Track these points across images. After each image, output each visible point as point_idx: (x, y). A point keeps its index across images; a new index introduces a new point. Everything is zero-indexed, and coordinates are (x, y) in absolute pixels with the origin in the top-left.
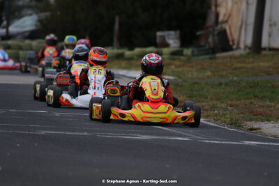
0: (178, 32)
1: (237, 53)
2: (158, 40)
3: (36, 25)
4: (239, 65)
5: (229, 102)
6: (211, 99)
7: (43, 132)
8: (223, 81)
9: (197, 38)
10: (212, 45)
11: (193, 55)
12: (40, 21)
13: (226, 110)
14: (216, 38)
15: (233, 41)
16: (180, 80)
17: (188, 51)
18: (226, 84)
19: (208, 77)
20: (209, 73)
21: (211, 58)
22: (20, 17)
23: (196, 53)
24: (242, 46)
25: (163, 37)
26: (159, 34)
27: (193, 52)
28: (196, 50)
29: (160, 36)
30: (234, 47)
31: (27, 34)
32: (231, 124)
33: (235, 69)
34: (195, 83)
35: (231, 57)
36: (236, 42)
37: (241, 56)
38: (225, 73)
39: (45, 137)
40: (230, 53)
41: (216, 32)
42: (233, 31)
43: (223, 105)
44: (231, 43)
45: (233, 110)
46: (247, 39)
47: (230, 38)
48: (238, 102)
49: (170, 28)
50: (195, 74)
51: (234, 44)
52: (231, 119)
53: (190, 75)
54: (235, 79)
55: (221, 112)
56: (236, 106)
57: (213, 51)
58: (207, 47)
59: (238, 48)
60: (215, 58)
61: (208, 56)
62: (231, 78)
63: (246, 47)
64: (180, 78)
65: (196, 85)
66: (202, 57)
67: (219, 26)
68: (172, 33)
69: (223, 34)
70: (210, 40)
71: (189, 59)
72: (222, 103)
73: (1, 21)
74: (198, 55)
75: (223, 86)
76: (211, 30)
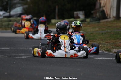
0: (84, 12)
1: (109, 20)
2: (75, 15)
3: (22, 11)
4: (110, 25)
5: (106, 41)
6: (98, 40)
7: (25, 57)
8: (104, 32)
9: (92, 14)
10: (98, 17)
11: (90, 21)
12: (24, 9)
13: (104, 44)
14: (100, 14)
15: (108, 15)
16: (85, 33)
17: (88, 20)
18: (105, 33)
19: (97, 31)
20: (97, 29)
21: (98, 23)
22: (15, 8)
23: (92, 20)
24: (111, 17)
25: (77, 14)
26: (75, 13)
27: (90, 20)
28: (91, 19)
30: (108, 17)
31: (18, 15)
32: (107, 51)
33: (109, 27)
34: (92, 33)
35: (107, 22)
36: (109, 15)
37: (111, 21)
38: (104, 29)
39: (26, 59)
40: (106, 20)
41: (100, 11)
42: (107, 10)
43: (103, 43)
44: (107, 16)
45: (108, 45)
46: (114, 14)
47: (106, 13)
48: (110, 41)
49: (80, 10)
50: (92, 30)
51: (108, 16)
52: (107, 48)
53: (89, 30)
54: (109, 31)
55: (103, 46)
56: (109, 43)
57: (99, 19)
58: (96, 18)
59: (110, 17)
60: (100, 22)
62: (107, 31)
63: (113, 17)
64: (85, 31)
65: (92, 34)
66: (94, 22)
67: (101, 9)
68: (81, 12)
69: (103, 12)
70: (98, 14)
71: (89, 23)
72: (103, 41)
73: (7, 10)
74: (93, 21)
75: (103, 34)
76: (98, 10)
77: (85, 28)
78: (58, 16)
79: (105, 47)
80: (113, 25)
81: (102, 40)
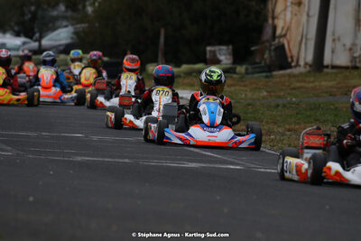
0: (230, 47)
1: (295, 71)
2: (208, 56)
3: (72, 38)
4: (298, 84)
5: (287, 127)
6: (267, 123)
8: (281, 102)
9: (252, 53)
11: (247, 73)
12: (76, 33)
13: (283, 135)
14: (273, 54)
15: (292, 57)
17: (241, 69)
18: (284, 106)
19: (264, 98)
20: (265, 94)
21: (267, 77)
22: (54, 29)
23: (250, 70)
24: (302, 63)
25: (214, 53)
26: (209, 48)
27: (247, 69)
28: (250, 67)
29: (210, 51)
30: (293, 64)
31: (62, 48)
33: (294, 89)
34: (249, 105)
35: (289, 75)
36: (295, 59)
37: (301, 74)
38: (282, 94)
39: (81, 164)
40: (288, 71)
41: (273, 47)
42: (292, 47)
44: (290, 60)
45: (291, 135)
46: (308, 55)
47: (289, 55)
48: (297, 127)
49: (221, 43)
50: (249, 94)
51: (292, 61)
53: (243, 96)
54: (294, 100)
55: (278, 138)
56: (295, 131)
57: (269, 69)
58: (263, 64)
59: (298, 65)
60: (272, 76)
61: (264, 74)
62: (289, 99)
63: (306, 64)
65: (250, 107)
66: (256, 75)
67: (277, 41)
68: (224, 48)
69: (281, 49)
70: (266, 56)
71: (242, 77)
72: (279, 127)
73: (34, 34)
74: (253, 73)
75: (280, 108)
76: (268, 44)
77: (233, 89)
78: (165, 54)
79: (284, 142)
80: (306, 85)
81: (275, 123)
